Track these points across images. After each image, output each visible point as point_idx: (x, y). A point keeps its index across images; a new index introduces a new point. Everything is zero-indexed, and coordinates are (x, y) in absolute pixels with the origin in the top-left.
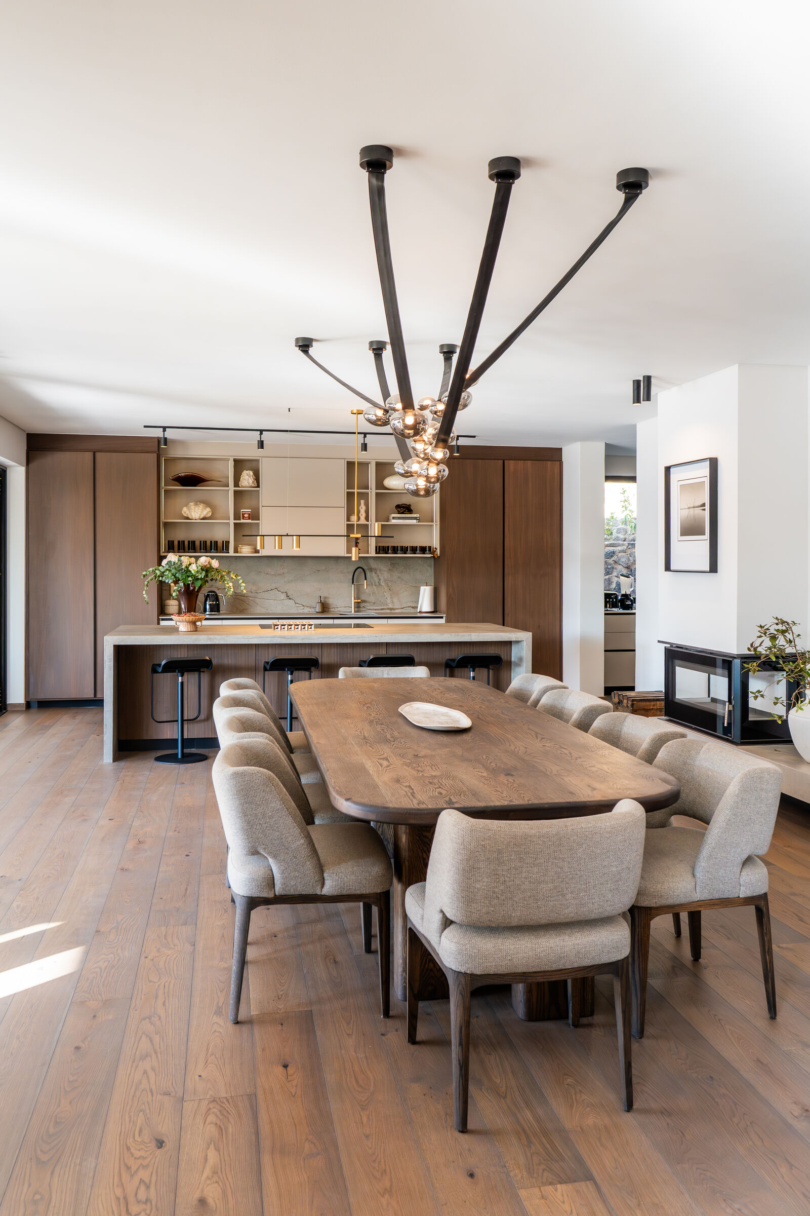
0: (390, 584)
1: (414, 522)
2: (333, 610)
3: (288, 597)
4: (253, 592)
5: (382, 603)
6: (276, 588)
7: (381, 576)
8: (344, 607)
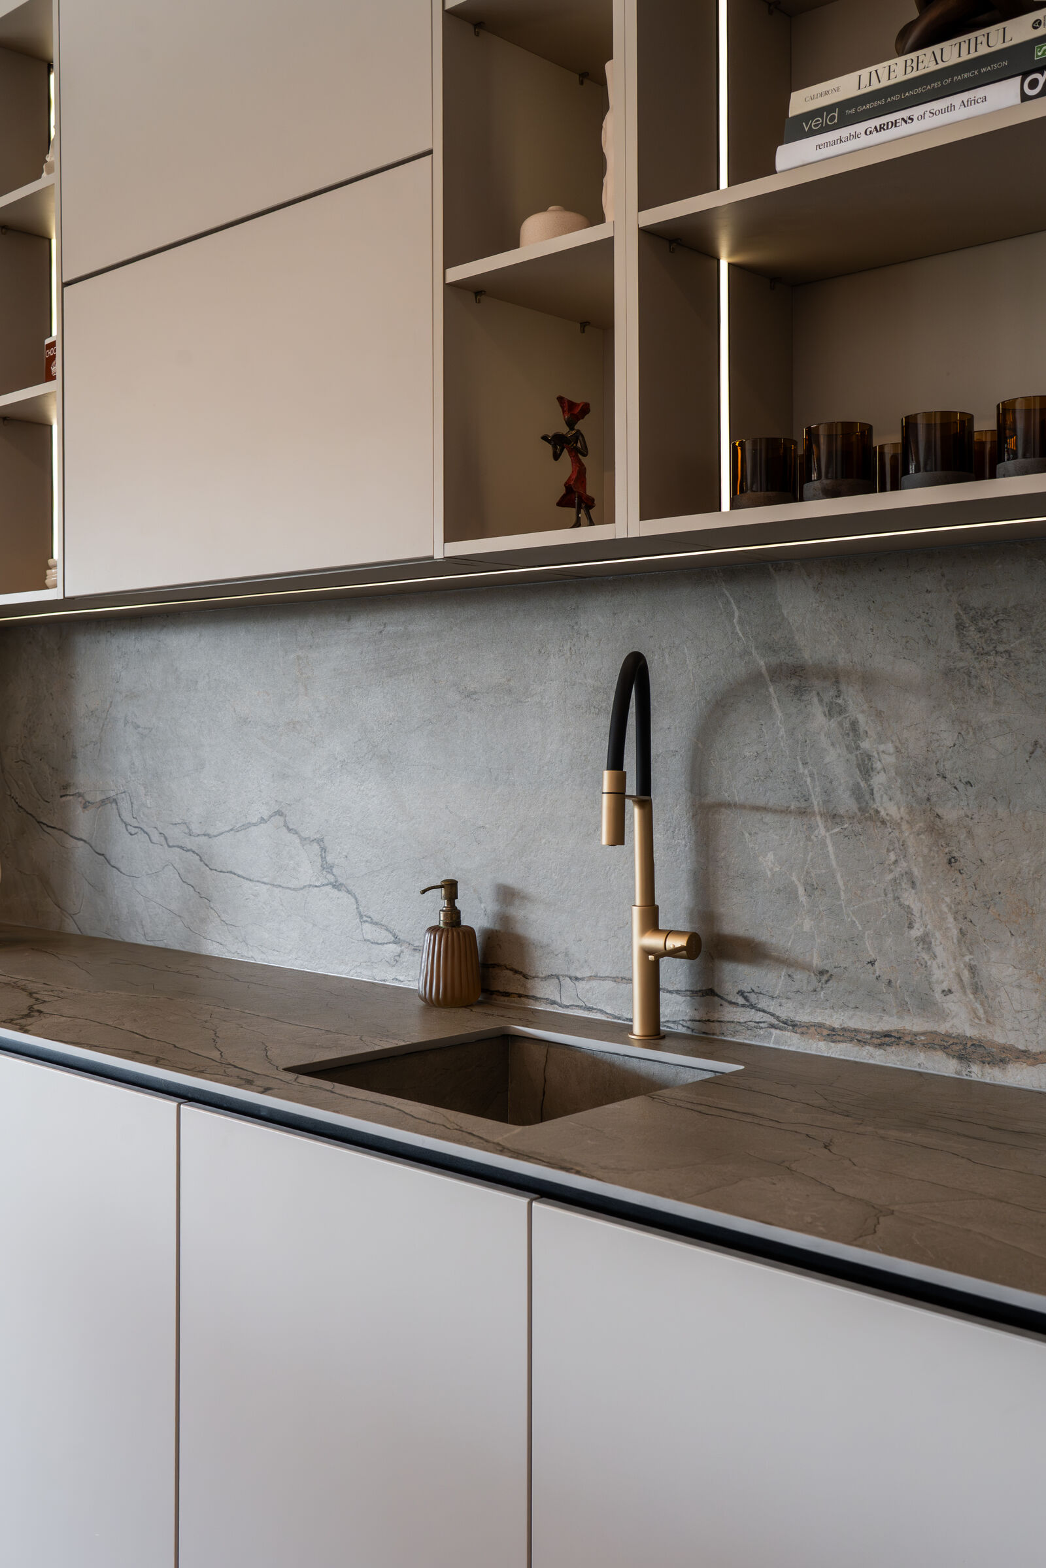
0: (950, 813)
1: (996, 104)
2: (550, 990)
3: (330, 869)
4: (196, 828)
5: (882, 986)
6: (279, 813)
7: (881, 739)
8: (614, 979)
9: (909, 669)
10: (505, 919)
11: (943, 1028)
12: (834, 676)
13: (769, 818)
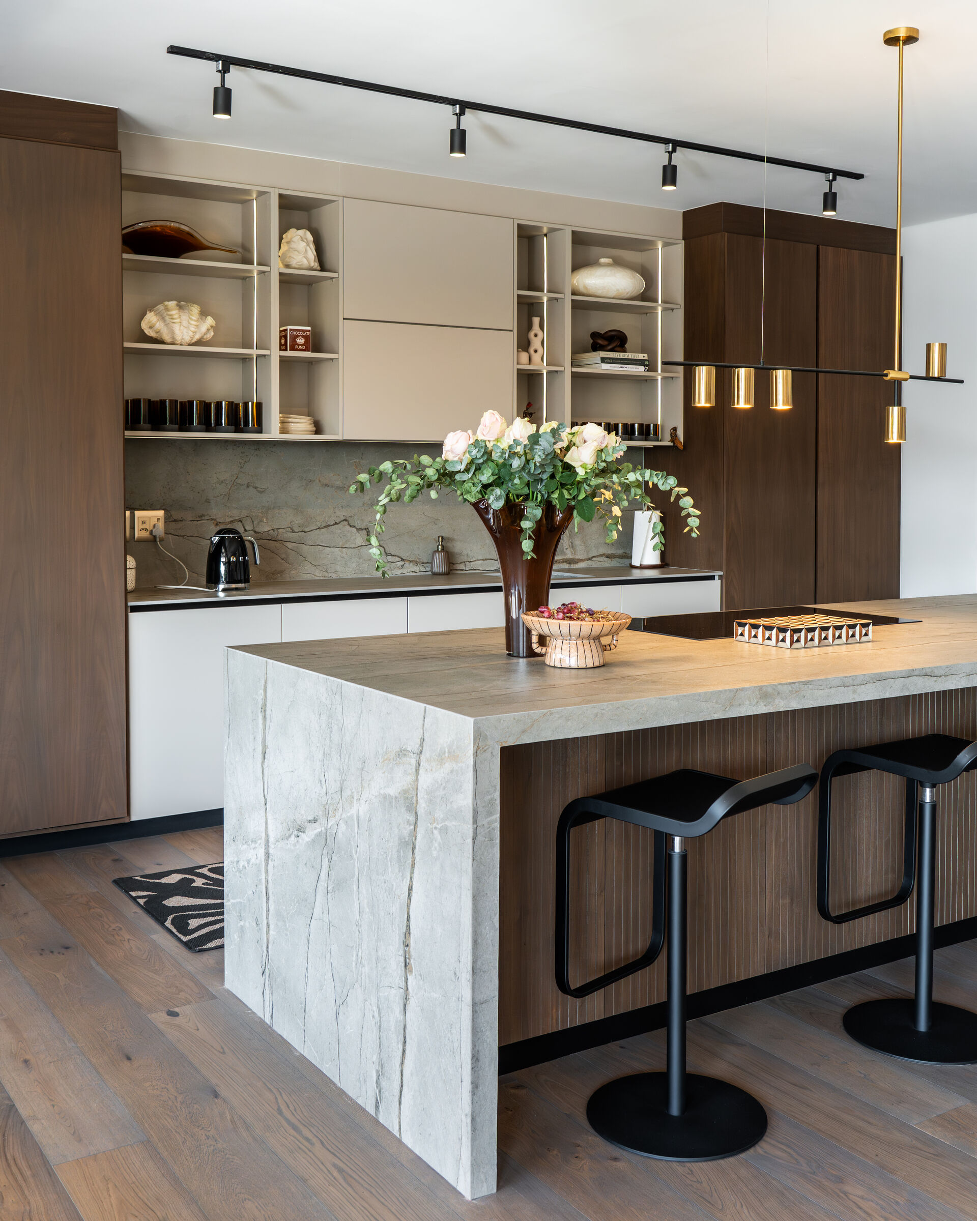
2: (462, 567)
4: (296, 529)
6: (345, 520)
11: (565, 557)
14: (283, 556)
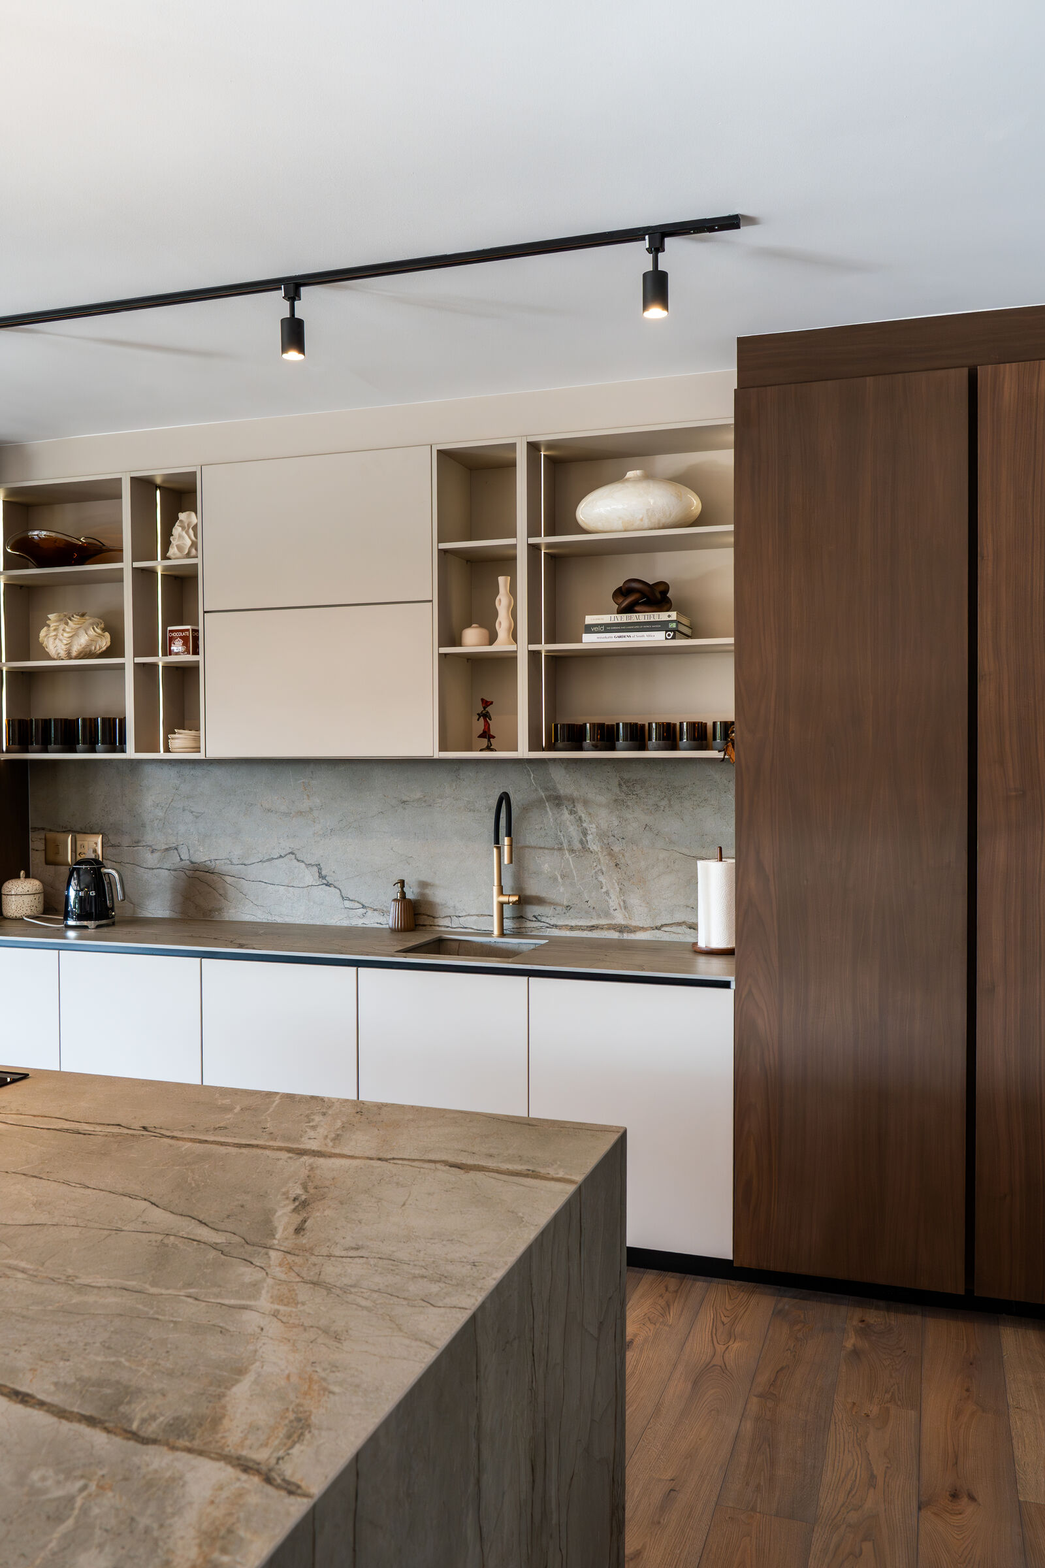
0: (616, 849)
1: (658, 638)
2: (446, 922)
3: (324, 878)
4: (235, 861)
5: (591, 910)
6: (292, 853)
7: (591, 823)
8: (477, 915)
9: (602, 799)
10: (423, 895)
11: (613, 922)
12: (573, 800)
13: (546, 851)
14: (221, 892)
